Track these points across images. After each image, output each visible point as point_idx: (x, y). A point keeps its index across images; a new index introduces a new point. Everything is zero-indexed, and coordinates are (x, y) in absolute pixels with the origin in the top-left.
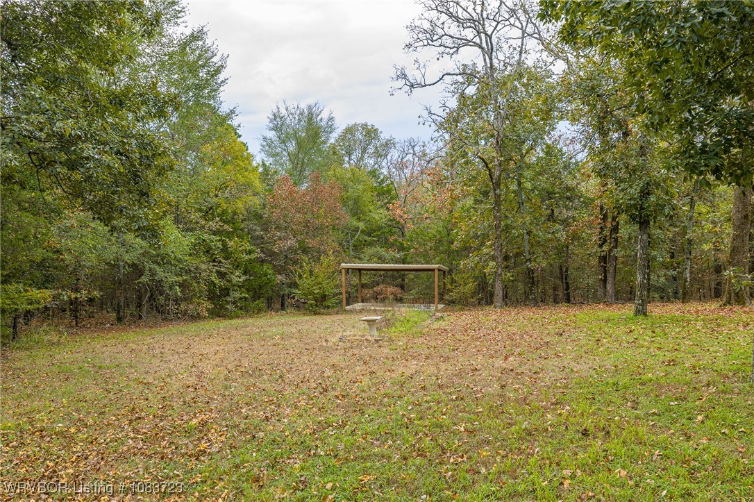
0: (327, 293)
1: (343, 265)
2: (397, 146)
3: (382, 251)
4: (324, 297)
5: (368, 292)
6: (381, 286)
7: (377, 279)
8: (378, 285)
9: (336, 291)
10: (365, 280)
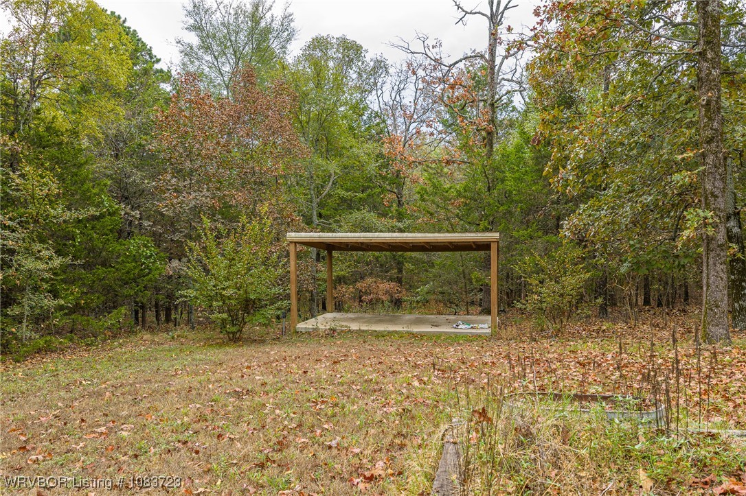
0: (252, 297)
1: (292, 235)
2: (391, 71)
3: (372, 217)
4: (249, 306)
5: (347, 291)
6: (369, 280)
7: (362, 268)
8: (362, 278)
9: (276, 290)
10: (340, 270)
